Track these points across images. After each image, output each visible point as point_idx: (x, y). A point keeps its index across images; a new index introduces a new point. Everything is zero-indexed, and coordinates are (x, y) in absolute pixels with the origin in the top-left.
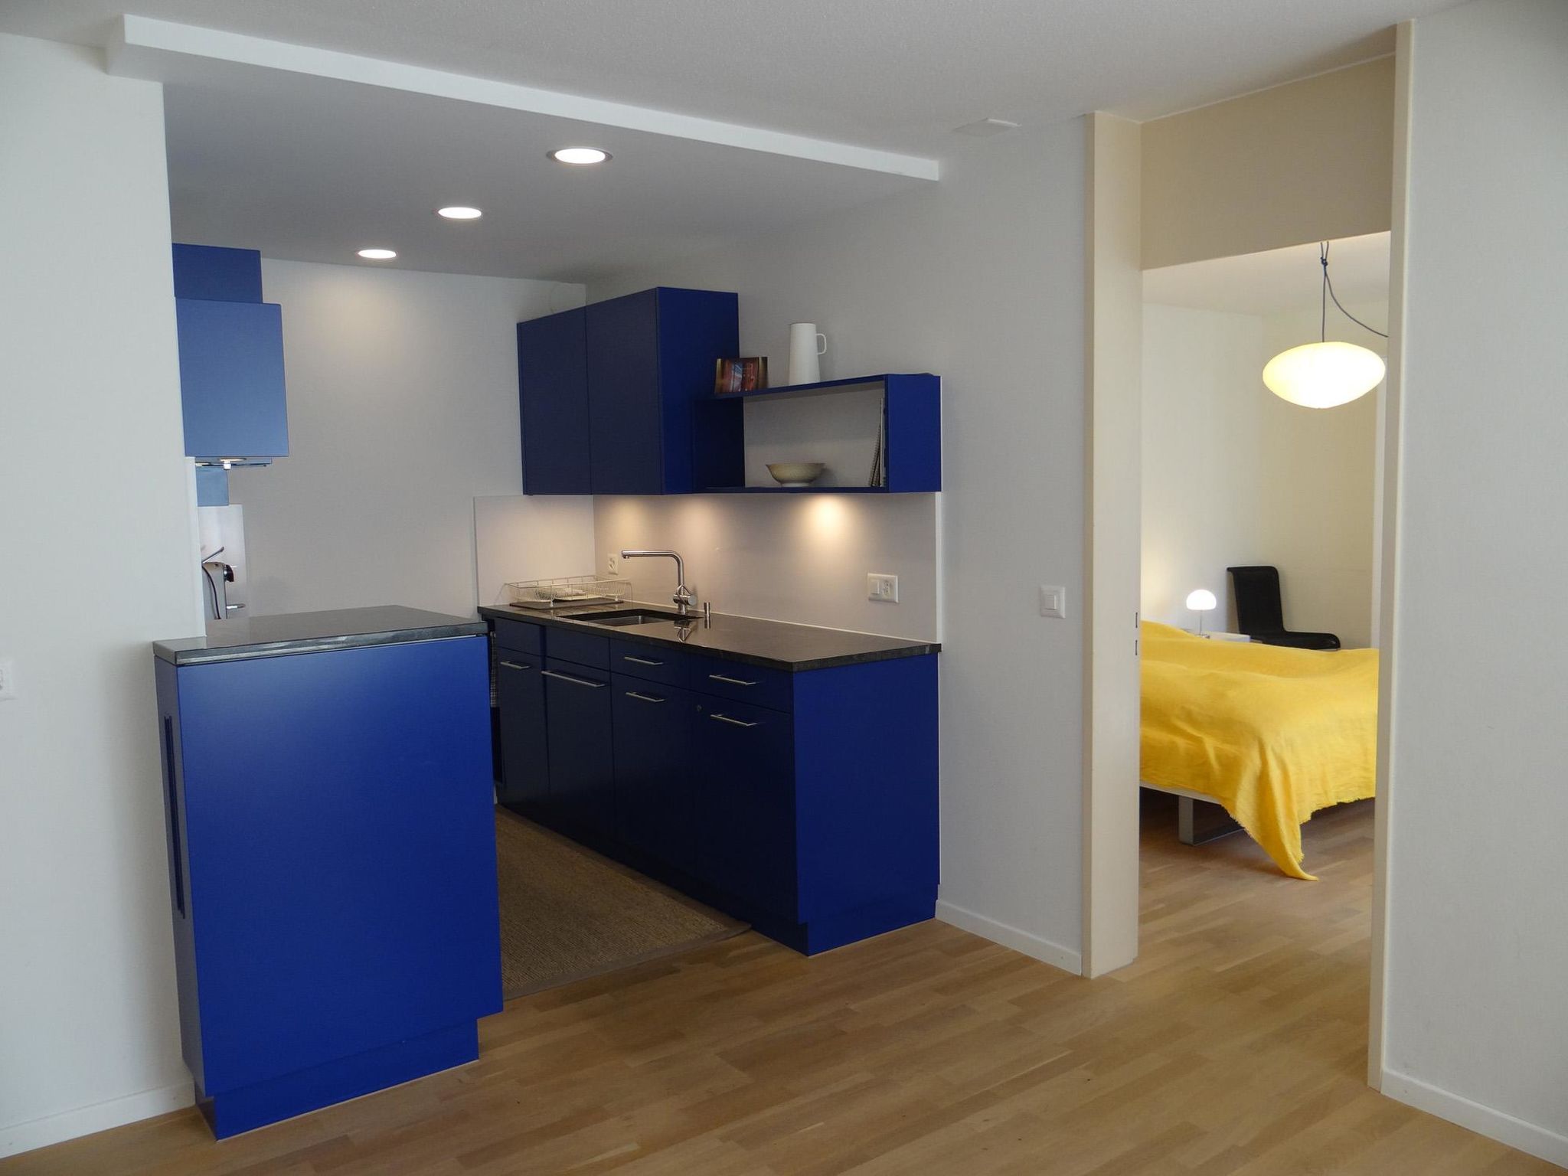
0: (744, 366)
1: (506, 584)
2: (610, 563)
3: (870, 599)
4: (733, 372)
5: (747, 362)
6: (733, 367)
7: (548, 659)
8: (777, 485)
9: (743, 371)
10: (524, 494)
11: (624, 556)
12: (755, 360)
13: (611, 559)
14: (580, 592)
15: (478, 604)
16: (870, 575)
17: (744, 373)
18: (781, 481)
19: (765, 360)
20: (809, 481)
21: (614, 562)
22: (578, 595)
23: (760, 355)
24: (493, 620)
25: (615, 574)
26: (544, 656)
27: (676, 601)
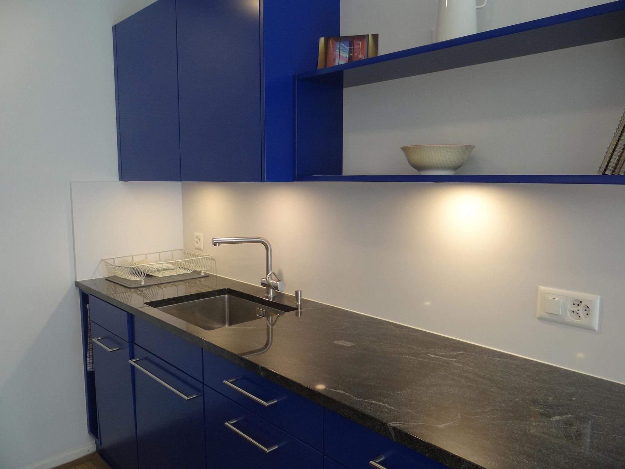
0: (351, 45)
1: (102, 260)
2: (197, 240)
3: (541, 319)
4: (338, 51)
5: (351, 40)
6: (338, 46)
7: (135, 346)
8: (415, 172)
9: (350, 49)
10: (120, 180)
11: (215, 244)
12: (363, 38)
13: (197, 237)
14: (171, 266)
15: (76, 278)
16: (543, 288)
17: (351, 51)
18: (418, 167)
19: (376, 37)
20: (455, 168)
21: (200, 240)
22: (168, 269)
23: (370, 32)
24: (88, 295)
25: (200, 249)
26: (132, 342)
27: (263, 284)
